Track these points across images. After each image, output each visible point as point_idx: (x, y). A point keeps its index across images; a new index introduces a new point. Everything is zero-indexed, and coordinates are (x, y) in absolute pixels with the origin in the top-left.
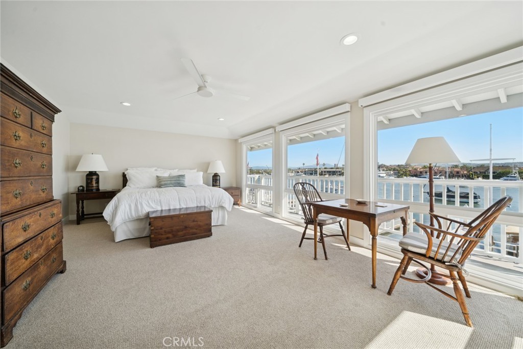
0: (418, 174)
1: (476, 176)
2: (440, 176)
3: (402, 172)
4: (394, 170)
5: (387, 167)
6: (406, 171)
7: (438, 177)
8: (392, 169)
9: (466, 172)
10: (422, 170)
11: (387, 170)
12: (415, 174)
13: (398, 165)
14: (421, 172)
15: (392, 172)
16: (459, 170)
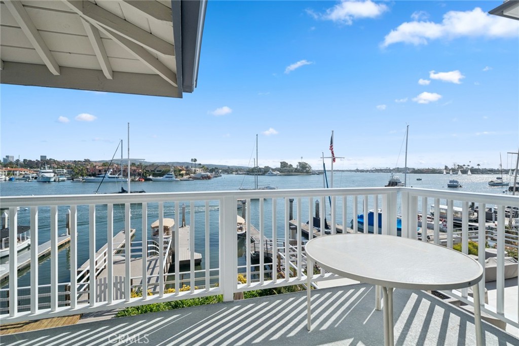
0: (97, 173)
1: (148, 175)
2: (119, 175)
3: (77, 171)
4: (69, 167)
5: (58, 163)
6: (82, 169)
7: (117, 176)
8: (65, 166)
9: (140, 170)
10: (101, 168)
11: (57, 168)
12: (94, 173)
13: (75, 161)
14: (100, 171)
15: (65, 171)
16: (135, 168)
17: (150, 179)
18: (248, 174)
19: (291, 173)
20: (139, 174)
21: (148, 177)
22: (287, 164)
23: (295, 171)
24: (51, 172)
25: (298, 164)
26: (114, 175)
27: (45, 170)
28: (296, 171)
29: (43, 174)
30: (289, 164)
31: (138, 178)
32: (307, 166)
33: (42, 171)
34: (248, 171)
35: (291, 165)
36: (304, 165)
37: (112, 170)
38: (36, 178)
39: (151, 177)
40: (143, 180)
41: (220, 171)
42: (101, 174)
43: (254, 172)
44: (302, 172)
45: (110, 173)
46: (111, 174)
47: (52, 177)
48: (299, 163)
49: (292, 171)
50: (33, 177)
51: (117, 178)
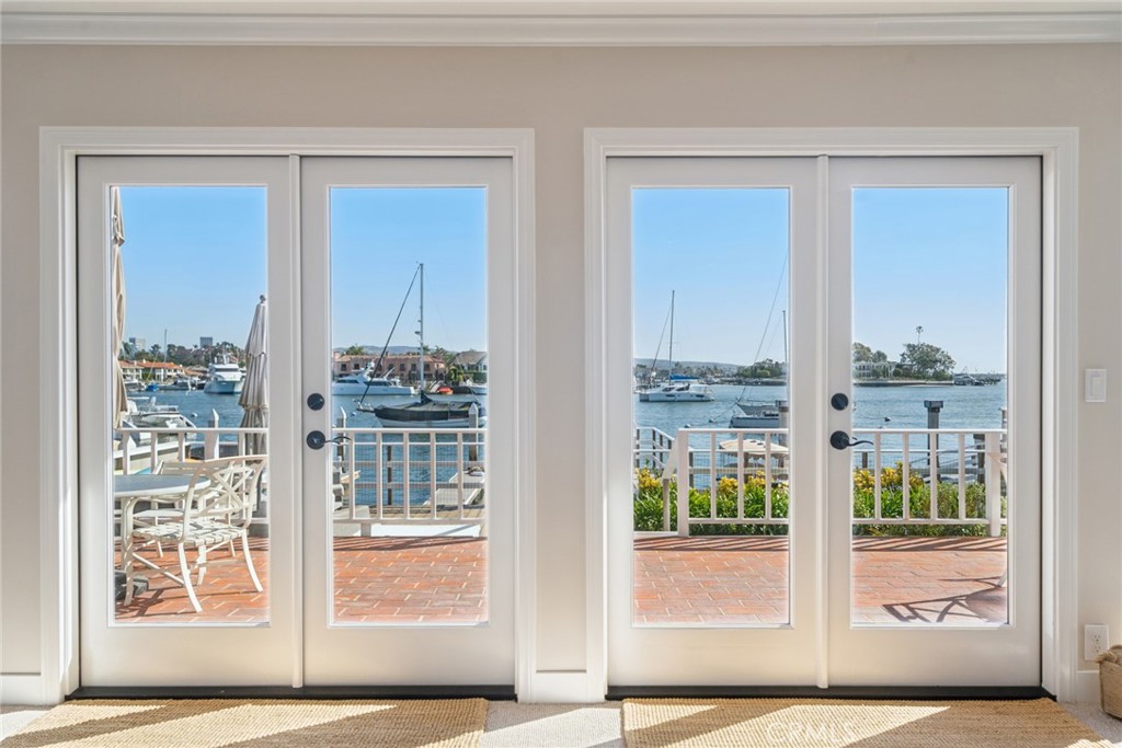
0: (338, 371)
1: (461, 377)
2: (391, 376)
7: (385, 379)
9: (442, 366)
10: (346, 359)
16: (430, 360)
17: (466, 388)
18: (740, 383)
19: (882, 380)
20: (439, 376)
21: (462, 384)
22: (869, 350)
23: (896, 374)
24: (235, 370)
25: (904, 350)
26: (378, 376)
27: (223, 363)
28: (901, 372)
29: (218, 373)
30: (874, 351)
31: (437, 386)
32: (938, 356)
33: (217, 367)
34: (738, 374)
35: (881, 356)
36: (927, 354)
37: (373, 364)
38: (201, 387)
39: (469, 383)
40: (451, 392)
41: (654, 374)
42: (347, 375)
43: (759, 377)
44: (920, 375)
45: (369, 370)
46: (372, 376)
47: (238, 382)
48: (909, 346)
49: (885, 373)
50: (193, 385)
51: (385, 384)
